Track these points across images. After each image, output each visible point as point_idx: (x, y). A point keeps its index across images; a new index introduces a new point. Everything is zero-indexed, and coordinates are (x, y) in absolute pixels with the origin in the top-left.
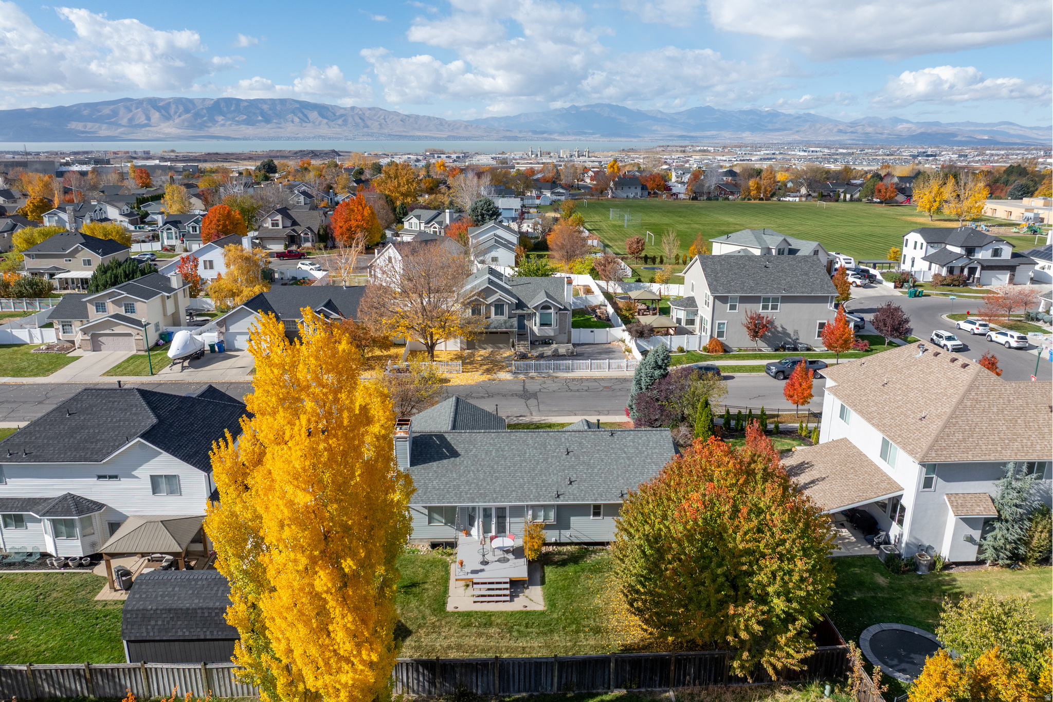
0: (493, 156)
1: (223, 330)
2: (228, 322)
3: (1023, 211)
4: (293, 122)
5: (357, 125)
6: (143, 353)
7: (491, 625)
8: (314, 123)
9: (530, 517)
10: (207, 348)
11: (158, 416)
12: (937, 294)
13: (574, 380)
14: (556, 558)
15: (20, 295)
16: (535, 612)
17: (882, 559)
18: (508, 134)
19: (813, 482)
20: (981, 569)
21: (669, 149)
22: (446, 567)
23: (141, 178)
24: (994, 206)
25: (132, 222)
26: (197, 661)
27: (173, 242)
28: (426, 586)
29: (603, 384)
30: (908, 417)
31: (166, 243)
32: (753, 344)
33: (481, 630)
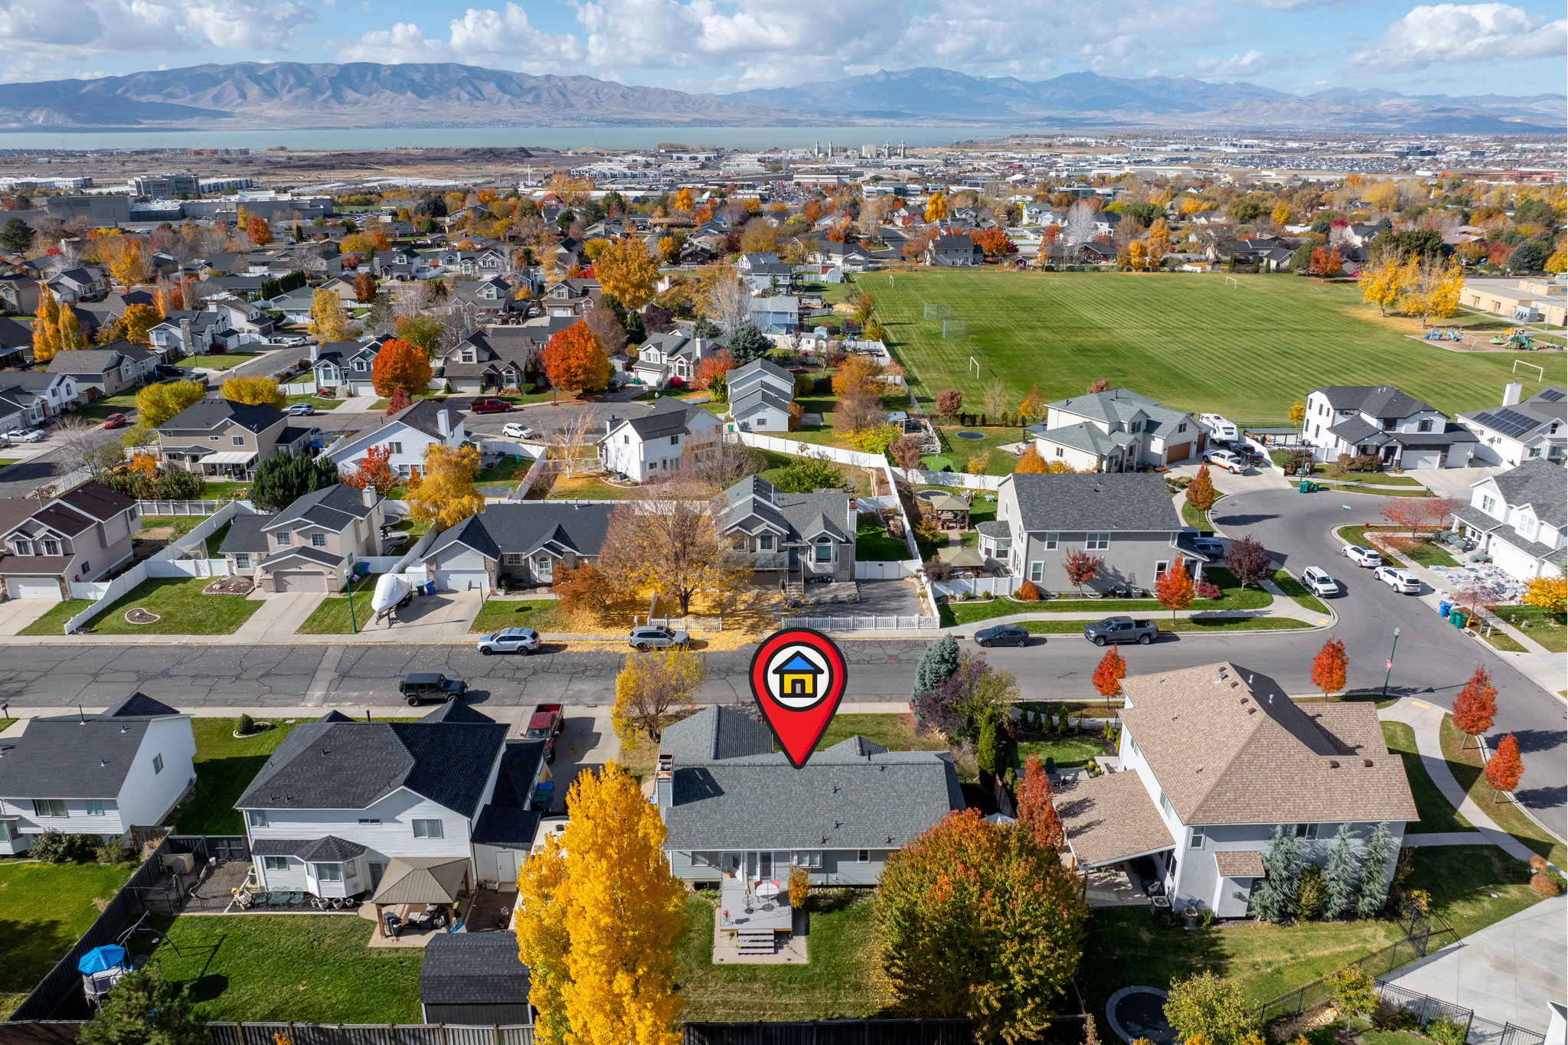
0: (759, 156)
1: (434, 568)
2: (439, 559)
3: (1516, 302)
4: (459, 99)
5: (555, 103)
6: (337, 596)
7: (755, 980)
8: (490, 100)
9: (795, 862)
10: (415, 589)
11: (415, 755)
12: (1338, 487)
13: (854, 642)
14: (822, 903)
15: (166, 497)
16: (798, 966)
17: (1152, 911)
18: (784, 116)
19: (1089, 825)
20: (1251, 924)
21: (1028, 141)
22: (711, 912)
23: (257, 231)
24: (1477, 293)
25: (265, 333)
26: (488, 1022)
27: (332, 383)
28: (692, 935)
29: (891, 651)
30: (1187, 765)
31: (323, 383)
32: (1077, 589)
33: (747, 985)
